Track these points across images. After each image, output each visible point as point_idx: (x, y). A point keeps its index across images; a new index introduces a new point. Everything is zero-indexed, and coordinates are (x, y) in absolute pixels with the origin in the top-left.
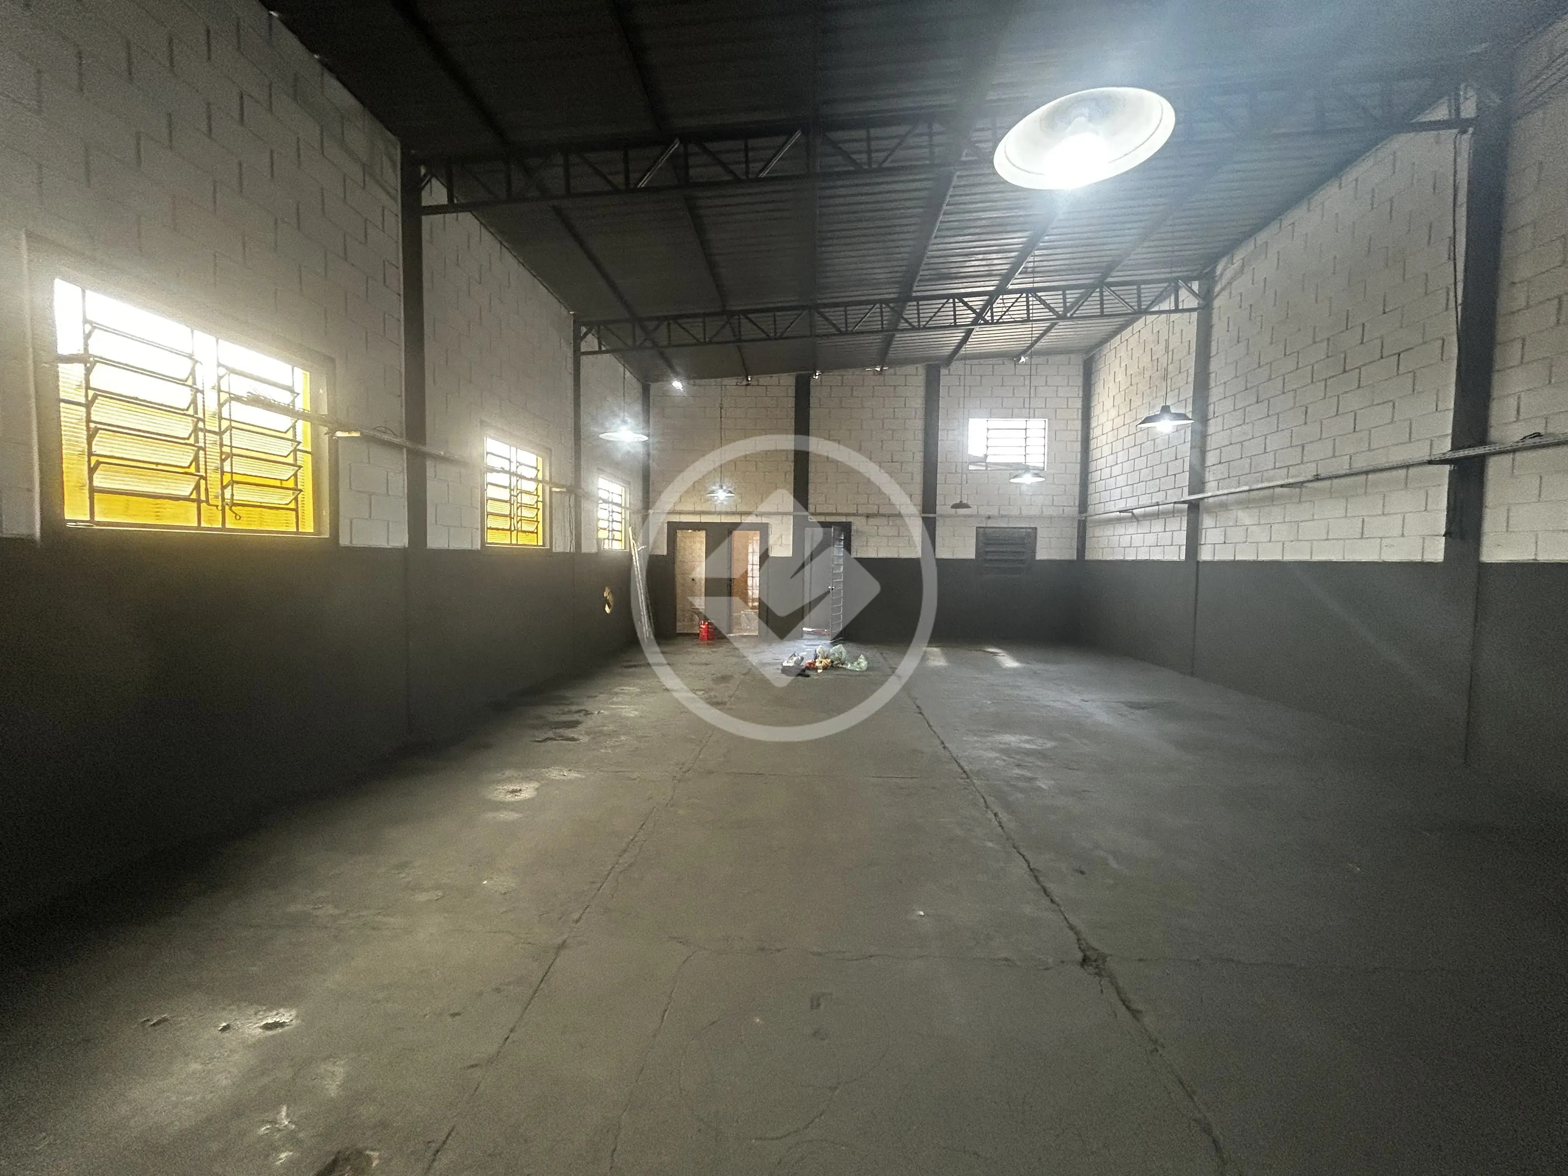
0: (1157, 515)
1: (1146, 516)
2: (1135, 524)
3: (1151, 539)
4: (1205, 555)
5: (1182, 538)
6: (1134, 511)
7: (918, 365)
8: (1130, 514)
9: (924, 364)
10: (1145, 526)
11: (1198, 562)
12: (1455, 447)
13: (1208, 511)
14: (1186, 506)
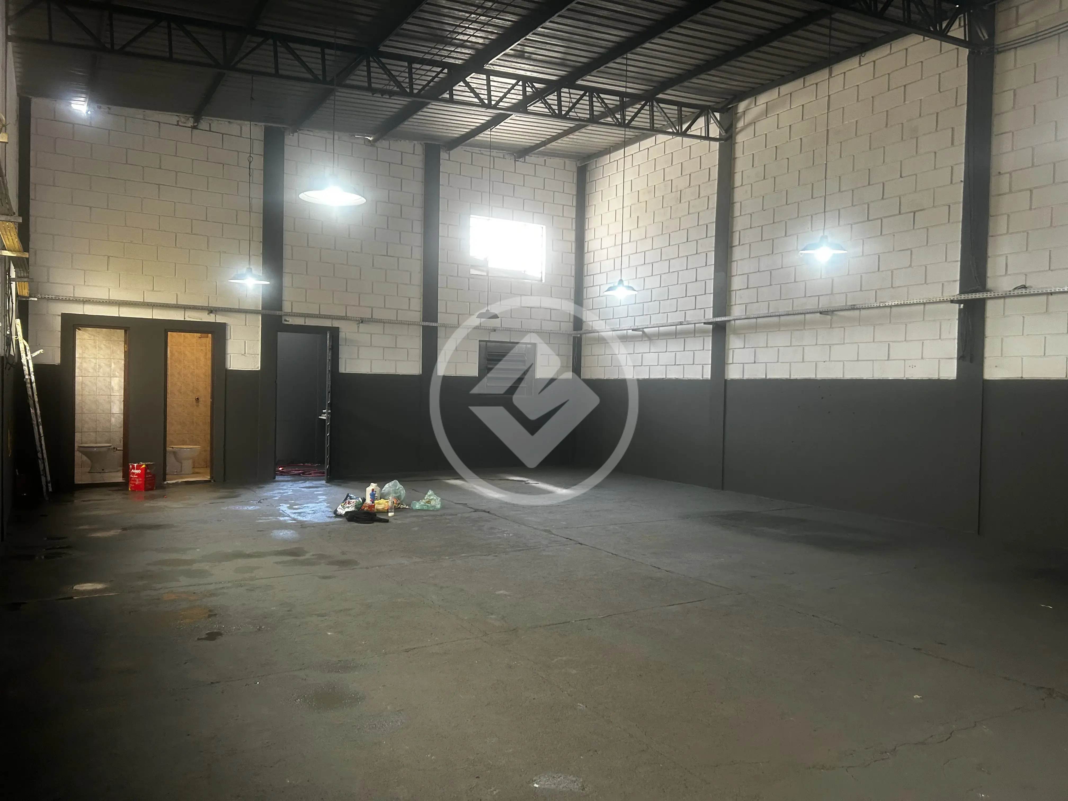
0: (675, 335)
1: (660, 336)
2: (648, 343)
3: (667, 358)
4: (733, 373)
5: (706, 357)
6: (645, 330)
7: (416, 142)
8: (641, 332)
9: (422, 142)
10: (661, 345)
11: (726, 381)
12: (962, 292)
13: (736, 332)
14: (711, 326)
